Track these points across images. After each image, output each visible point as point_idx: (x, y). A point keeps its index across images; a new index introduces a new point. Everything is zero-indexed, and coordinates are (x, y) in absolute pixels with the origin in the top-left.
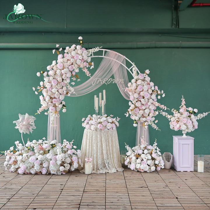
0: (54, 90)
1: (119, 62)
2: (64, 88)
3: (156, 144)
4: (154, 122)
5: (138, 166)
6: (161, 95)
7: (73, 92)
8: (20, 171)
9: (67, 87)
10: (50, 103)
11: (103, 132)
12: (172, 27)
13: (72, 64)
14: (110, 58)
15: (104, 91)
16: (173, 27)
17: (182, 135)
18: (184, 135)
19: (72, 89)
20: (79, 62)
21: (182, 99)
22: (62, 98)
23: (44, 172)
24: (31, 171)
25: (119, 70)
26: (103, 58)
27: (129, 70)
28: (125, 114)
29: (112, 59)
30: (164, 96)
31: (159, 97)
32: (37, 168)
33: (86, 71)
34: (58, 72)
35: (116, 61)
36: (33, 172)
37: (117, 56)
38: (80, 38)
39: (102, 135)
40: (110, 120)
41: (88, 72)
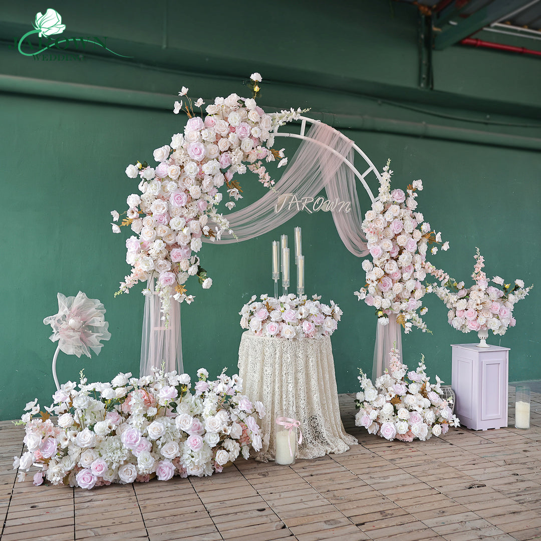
0: (177, 223)
1: (340, 156)
2: (204, 219)
3: (424, 367)
4: (418, 311)
5: (403, 428)
6: (439, 246)
7: (226, 231)
8: (83, 480)
9: (208, 216)
10: (161, 262)
11: (311, 341)
12: (419, 84)
13: (230, 150)
14: (319, 143)
15: (298, 232)
16: (422, 85)
17: (479, 341)
18: (483, 343)
19: (223, 223)
20: (248, 144)
21: (475, 257)
22: (196, 245)
23: (166, 473)
24: (121, 476)
25: (337, 176)
26: (301, 140)
27: (361, 178)
28: (356, 293)
29: (325, 146)
30: (446, 247)
31: (435, 250)
32: (145, 464)
33: (261, 171)
34: (191, 169)
35: (332, 154)
36: (127, 477)
37: (336, 139)
38: (256, 77)
39: (310, 351)
40: (326, 309)
41: (268, 178)
